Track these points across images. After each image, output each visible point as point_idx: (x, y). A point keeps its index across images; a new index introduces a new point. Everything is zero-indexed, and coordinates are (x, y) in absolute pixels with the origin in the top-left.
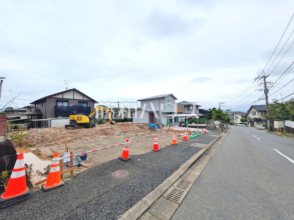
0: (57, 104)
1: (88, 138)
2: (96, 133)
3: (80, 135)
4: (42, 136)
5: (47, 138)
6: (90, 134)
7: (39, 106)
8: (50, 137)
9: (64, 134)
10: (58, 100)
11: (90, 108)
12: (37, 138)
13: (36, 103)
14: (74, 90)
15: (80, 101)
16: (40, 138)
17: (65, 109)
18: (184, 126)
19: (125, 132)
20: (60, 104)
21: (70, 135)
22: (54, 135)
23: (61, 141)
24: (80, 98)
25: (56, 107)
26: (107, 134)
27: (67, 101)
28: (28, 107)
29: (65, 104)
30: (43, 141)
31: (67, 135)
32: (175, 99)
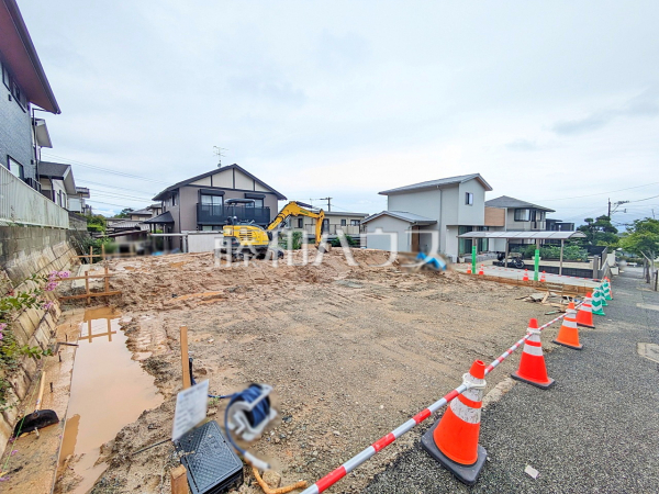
0: (200, 199)
1: (267, 288)
2: (286, 276)
3: (246, 281)
4: (158, 278)
5: (166, 283)
6: (271, 278)
7: (168, 205)
8: (173, 282)
9: (209, 275)
10: (203, 192)
11: (268, 209)
12: (144, 281)
13: (163, 197)
14: (235, 168)
15: (248, 195)
16: (151, 283)
17: (218, 212)
18: (511, 266)
19: (360, 276)
20: (206, 201)
21: (224, 277)
22: (184, 278)
23: (199, 295)
24: (248, 186)
25: (199, 206)
26: (315, 281)
27: (220, 192)
28: (154, 208)
29: (217, 201)
30: (156, 290)
31: (216, 277)
32: (485, 187)
